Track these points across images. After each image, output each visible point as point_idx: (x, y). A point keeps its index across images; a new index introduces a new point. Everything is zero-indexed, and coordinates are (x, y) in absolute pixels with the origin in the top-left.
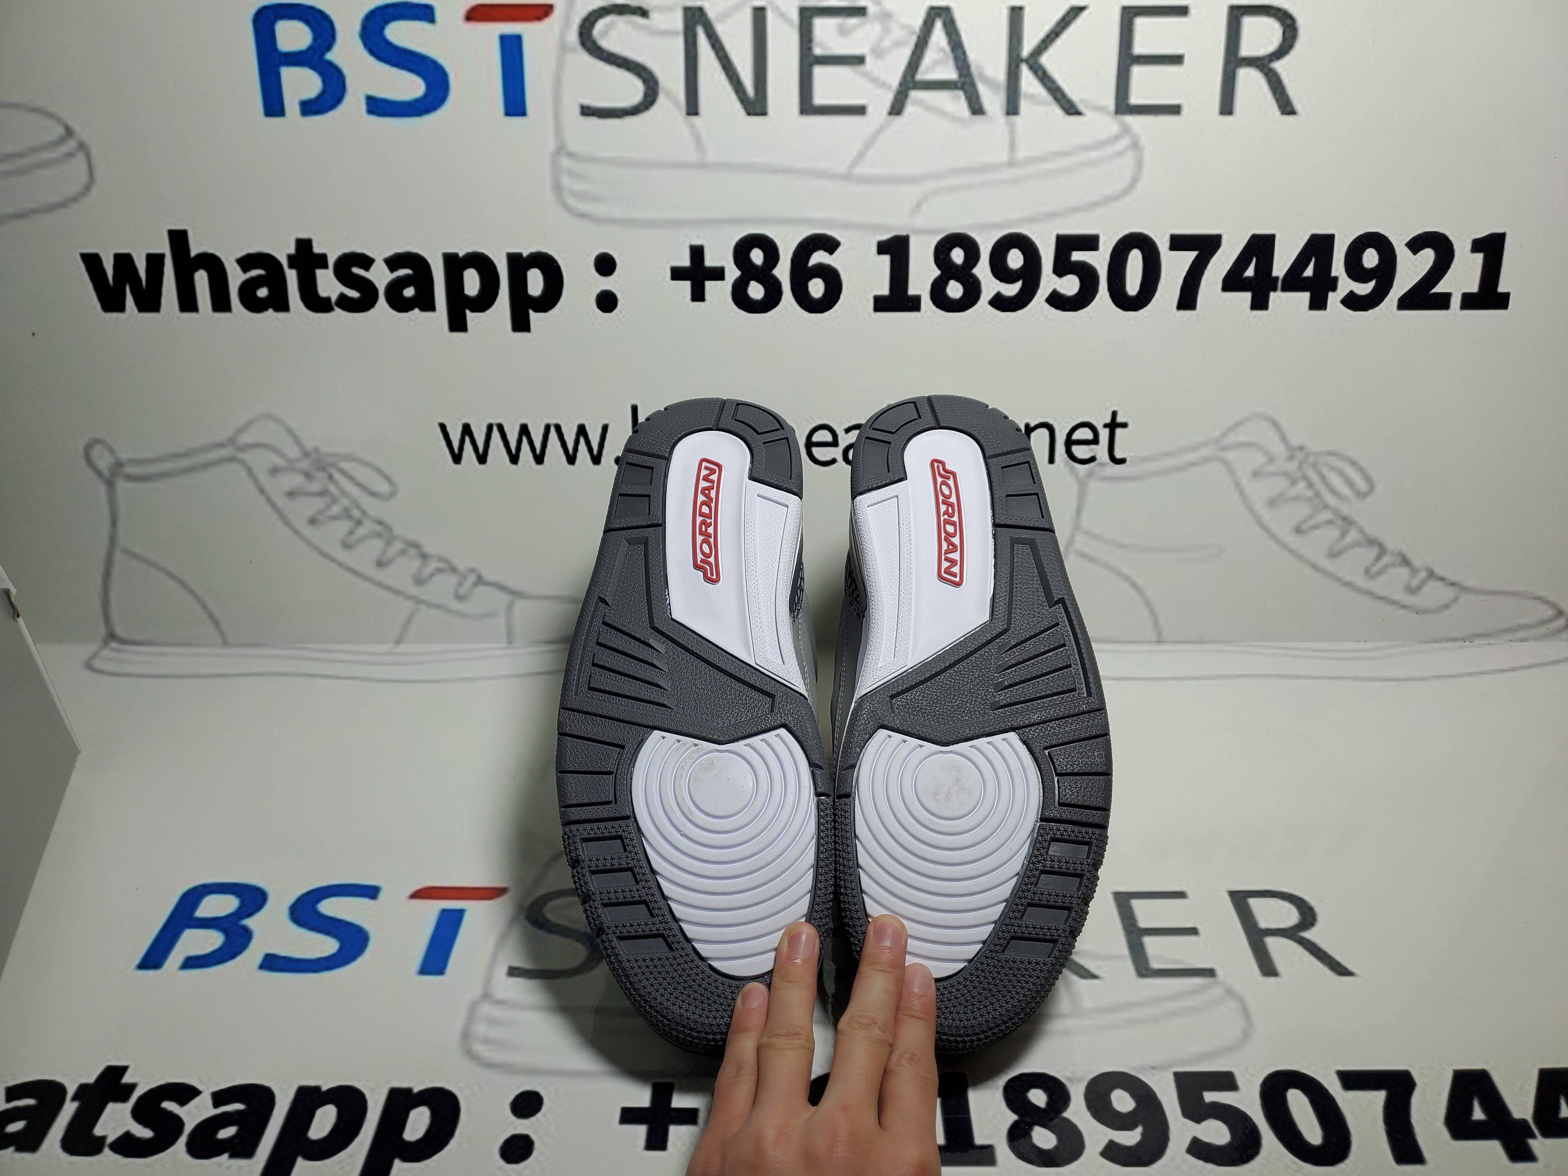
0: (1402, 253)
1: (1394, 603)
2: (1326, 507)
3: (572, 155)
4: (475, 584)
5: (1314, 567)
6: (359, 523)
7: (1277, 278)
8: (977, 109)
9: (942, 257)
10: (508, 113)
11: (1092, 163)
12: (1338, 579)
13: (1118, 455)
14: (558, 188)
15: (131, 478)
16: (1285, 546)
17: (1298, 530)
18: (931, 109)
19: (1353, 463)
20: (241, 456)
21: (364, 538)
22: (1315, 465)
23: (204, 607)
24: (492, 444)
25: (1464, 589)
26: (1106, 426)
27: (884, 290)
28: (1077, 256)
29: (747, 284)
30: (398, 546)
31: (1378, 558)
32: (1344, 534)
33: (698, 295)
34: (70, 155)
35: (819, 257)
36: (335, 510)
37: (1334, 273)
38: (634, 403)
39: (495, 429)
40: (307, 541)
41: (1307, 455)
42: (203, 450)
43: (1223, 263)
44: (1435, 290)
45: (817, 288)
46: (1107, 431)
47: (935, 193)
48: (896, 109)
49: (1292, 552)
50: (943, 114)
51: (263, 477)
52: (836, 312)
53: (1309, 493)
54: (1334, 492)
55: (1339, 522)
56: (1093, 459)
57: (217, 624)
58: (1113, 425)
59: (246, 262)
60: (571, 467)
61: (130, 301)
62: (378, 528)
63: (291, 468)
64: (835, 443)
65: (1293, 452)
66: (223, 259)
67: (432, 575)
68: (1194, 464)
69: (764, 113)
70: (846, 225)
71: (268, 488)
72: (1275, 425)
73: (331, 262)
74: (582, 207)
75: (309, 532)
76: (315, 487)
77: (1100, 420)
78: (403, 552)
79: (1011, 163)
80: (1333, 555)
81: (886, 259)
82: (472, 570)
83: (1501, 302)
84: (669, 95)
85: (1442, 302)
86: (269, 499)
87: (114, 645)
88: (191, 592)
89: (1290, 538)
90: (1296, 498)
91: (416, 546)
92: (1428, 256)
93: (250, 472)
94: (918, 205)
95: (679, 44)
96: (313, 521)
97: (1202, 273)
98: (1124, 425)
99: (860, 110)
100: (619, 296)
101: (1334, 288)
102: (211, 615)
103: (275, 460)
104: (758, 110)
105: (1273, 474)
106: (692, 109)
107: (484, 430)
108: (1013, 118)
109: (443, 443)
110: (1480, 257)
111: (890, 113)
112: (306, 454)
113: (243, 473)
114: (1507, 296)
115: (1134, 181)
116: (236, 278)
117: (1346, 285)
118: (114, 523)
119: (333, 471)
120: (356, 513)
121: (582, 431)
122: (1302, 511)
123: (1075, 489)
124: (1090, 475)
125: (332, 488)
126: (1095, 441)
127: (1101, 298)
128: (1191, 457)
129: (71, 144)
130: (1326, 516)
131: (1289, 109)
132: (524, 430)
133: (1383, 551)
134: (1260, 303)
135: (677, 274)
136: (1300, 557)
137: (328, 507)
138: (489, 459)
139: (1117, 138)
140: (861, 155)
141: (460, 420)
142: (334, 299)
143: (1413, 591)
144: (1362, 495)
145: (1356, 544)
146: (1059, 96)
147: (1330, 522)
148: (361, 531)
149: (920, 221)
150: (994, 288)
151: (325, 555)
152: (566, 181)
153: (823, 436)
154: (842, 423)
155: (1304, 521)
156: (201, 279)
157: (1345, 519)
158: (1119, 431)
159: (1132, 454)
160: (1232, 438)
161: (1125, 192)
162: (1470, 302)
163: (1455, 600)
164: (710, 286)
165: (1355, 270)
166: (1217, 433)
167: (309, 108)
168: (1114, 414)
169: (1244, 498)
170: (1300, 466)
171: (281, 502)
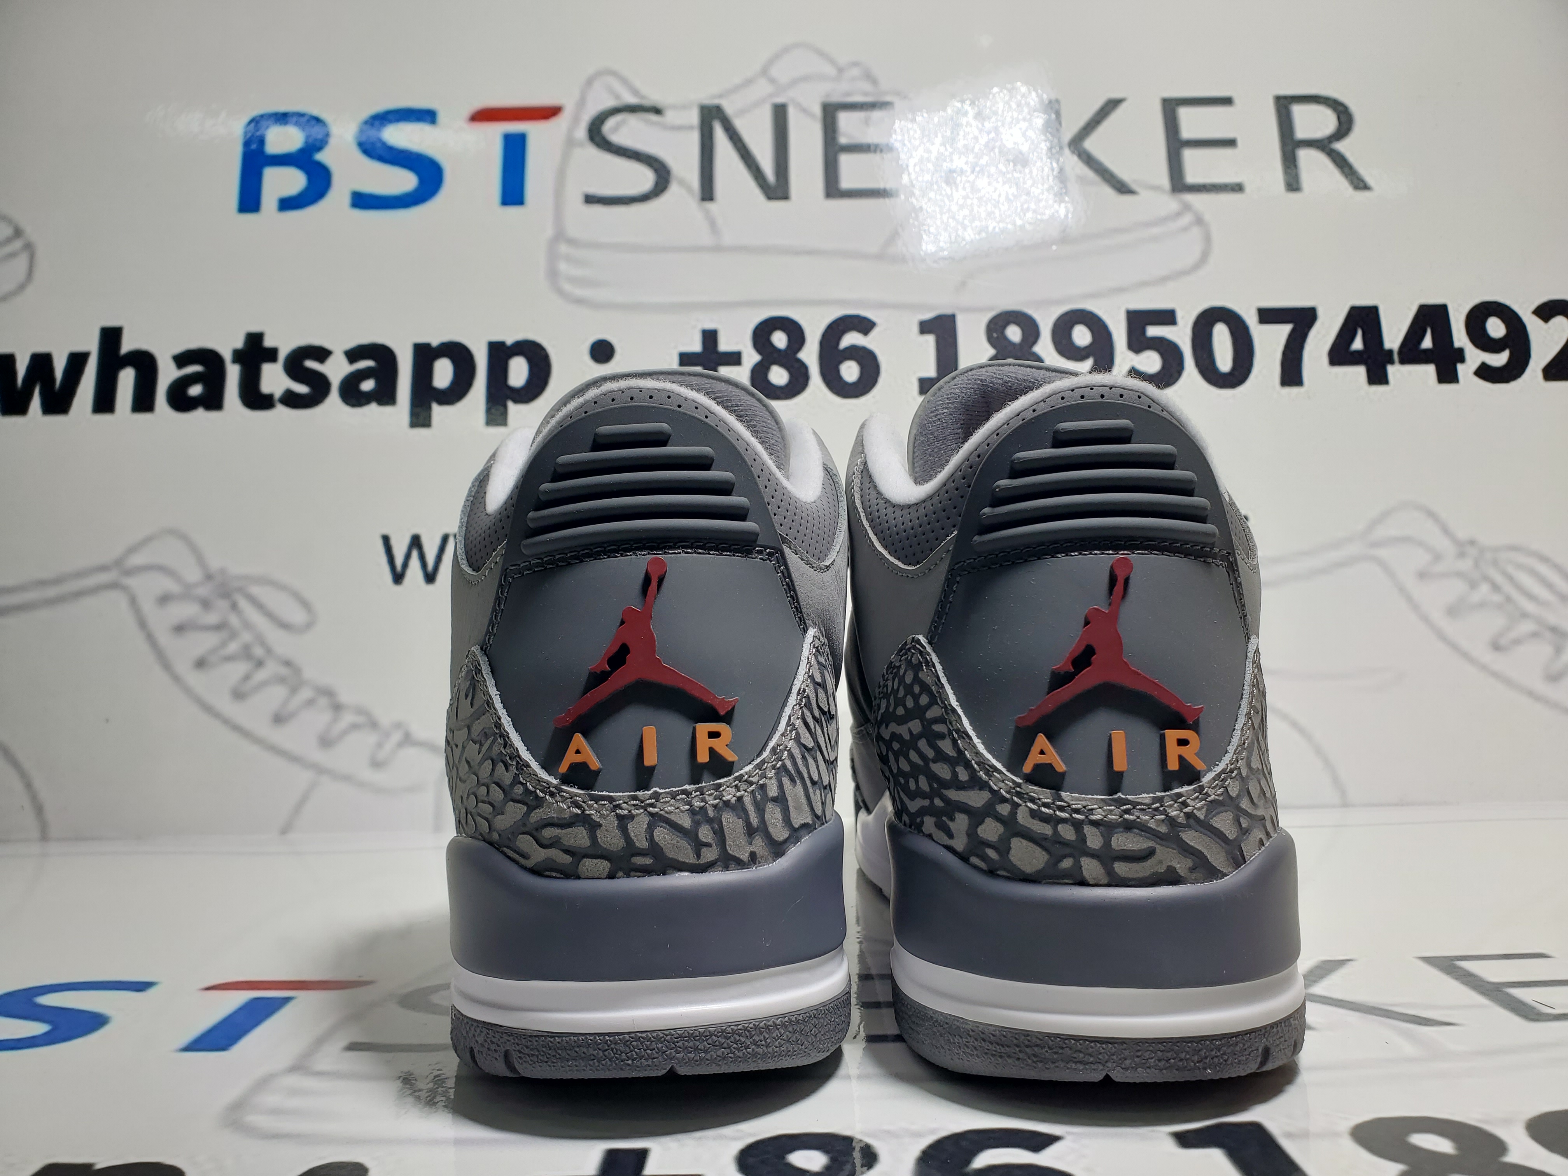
0: (1531, 322)
2: (1525, 615)
3: (572, 242)
4: (401, 745)
5: (1531, 694)
6: (260, 664)
7: (1391, 351)
9: (995, 335)
10: (504, 203)
11: (1154, 239)
14: (553, 274)
16: (1484, 668)
17: (1496, 647)
19: (1544, 559)
20: (126, 581)
21: (263, 685)
22: (1495, 563)
23: (29, 785)
24: (445, 560)
27: (930, 371)
28: (1153, 331)
29: (768, 369)
30: (306, 694)
32: (1558, 651)
34: (13, 255)
35: (850, 339)
36: (233, 647)
39: (452, 540)
40: (187, 690)
41: (1482, 550)
42: (80, 574)
43: (1324, 336)
45: (850, 371)
47: (980, 271)
49: (1496, 675)
51: (148, 607)
52: (874, 397)
53: (1497, 598)
54: (1531, 597)
55: (1548, 635)
57: (40, 813)
59: (181, 360)
61: (36, 403)
62: (283, 671)
63: (186, 595)
65: (1463, 547)
66: (157, 356)
67: (345, 733)
68: (1340, 567)
69: (785, 197)
70: (882, 306)
71: (151, 622)
72: (1431, 514)
73: (282, 355)
74: (579, 292)
75: (193, 679)
76: (212, 618)
78: (310, 702)
79: (1064, 238)
80: (1552, 678)
81: (930, 340)
82: (398, 725)
84: (682, 183)
86: (149, 640)
89: (1488, 657)
90: (1482, 605)
91: (328, 693)
92: (1561, 327)
93: (133, 602)
95: (694, 139)
96: (201, 664)
97: (1302, 346)
99: (891, 193)
101: (1462, 360)
102: (34, 799)
103: (169, 585)
104: (779, 195)
105: (1444, 575)
106: (707, 193)
107: (437, 541)
109: (383, 559)
112: (209, 577)
113: (124, 603)
115: (1205, 257)
116: (168, 375)
117: (1475, 357)
119: (238, 597)
120: (258, 651)
122: (1495, 622)
125: (234, 620)
127: (1189, 375)
128: (1333, 557)
129: (18, 244)
130: (1526, 627)
131: (1361, 185)
134: (1377, 377)
135: (687, 359)
136: (1508, 682)
137: (224, 644)
138: (436, 581)
139: (1178, 214)
140: (895, 236)
141: (408, 529)
142: (278, 395)
146: (1107, 176)
147: (1535, 635)
148: (261, 675)
149: (966, 299)
151: (207, 708)
152: (563, 267)
155: (1501, 635)
156: (127, 378)
157: (1554, 630)
160: (1382, 532)
161: (1198, 265)
165: (1482, 340)
166: (1360, 527)
167: (287, 204)
169: (1415, 607)
170: (1476, 564)
171: (165, 639)
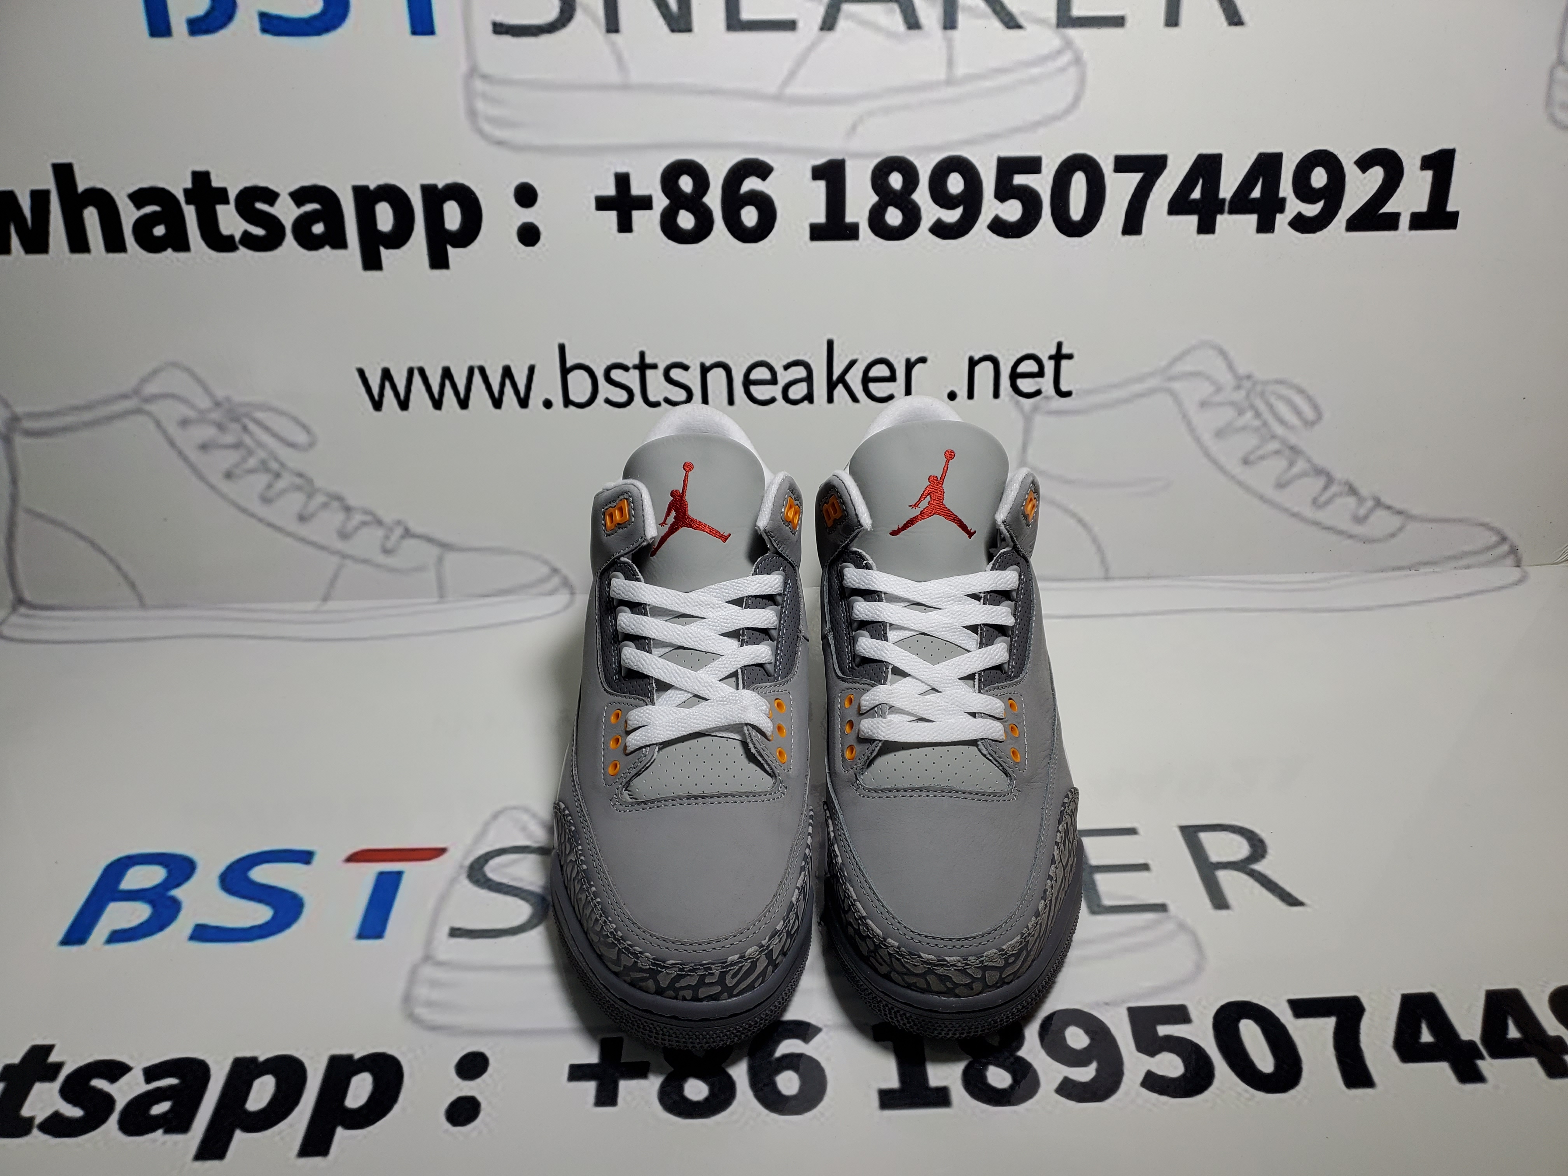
0: (1351, 171)
1: (1340, 533)
2: (1274, 437)
3: (485, 77)
4: (403, 537)
5: (1262, 498)
6: (278, 475)
7: (1224, 200)
8: (913, 23)
9: (879, 182)
10: (414, 32)
11: (1033, 80)
12: (1286, 510)
13: (1064, 388)
14: (472, 113)
15: (29, 433)
16: (1232, 478)
17: (1246, 462)
18: (865, 23)
19: (1301, 391)
20: (148, 407)
21: (283, 492)
22: (1262, 394)
23: (119, 568)
24: (413, 388)
25: (1410, 517)
26: (1051, 358)
27: (821, 218)
28: (1019, 180)
29: (676, 214)
30: (320, 499)
31: (1326, 488)
32: (1291, 464)
33: (625, 226)
35: (751, 184)
36: (252, 462)
37: (1281, 194)
38: (562, 341)
39: (416, 373)
40: (224, 496)
41: (1255, 384)
42: (106, 401)
43: (1169, 185)
44: (1384, 210)
45: (749, 216)
46: (1052, 362)
47: (871, 114)
48: (828, 24)
49: (1240, 483)
50: (876, 28)
51: (173, 429)
52: (770, 242)
53: (1257, 423)
54: (1282, 422)
55: (1287, 452)
56: (1038, 393)
57: (133, 585)
58: (1059, 357)
59: (139, 197)
60: (498, 411)
61: (15, 242)
62: (298, 481)
63: (202, 418)
64: (774, 381)
65: (1241, 380)
66: (113, 194)
67: (357, 529)
68: (1141, 395)
69: (689, 30)
70: (779, 150)
71: (179, 442)
72: (1223, 353)
73: (232, 196)
74: (501, 134)
75: (225, 486)
76: (229, 439)
77: (1045, 352)
78: (325, 505)
79: (950, 82)
80: (1281, 485)
81: (821, 185)
82: (399, 523)
83: (1450, 221)
84: (587, 10)
85: (1391, 222)
86: (180, 453)
87: (23, 610)
88: (104, 553)
89: (1237, 469)
90: (1244, 428)
91: (339, 498)
92: (1377, 174)
93: (158, 424)
94: (854, 127)
96: (229, 475)
97: (1148, 196)
98: (1070, 357)
99: (790, 25)
100: (541, 229)
101: (1282, 210)
102: (126, 577)
103: (185, 411)
104: (683, 26)
105: (1220, 404)
106: (612, 25)
107: (405, 374)
108: (950, 33)
109: (363, 390)
110: (1429, 174)
111: (822, 29)
112: (218, 404)
113: (151, 426)
114: (1456, 214)
115: (1077, 99)
116: (129, 215)
117: (1294, 206)
118: (14, 482)
119: (246, 421)
120: (274, 466)
121: (507, 372)
122: (1250, 441)
123: (1020, 424)
124: (1035, 409)
125: (247, 440)
126: (1041, 374)
127: (1044, 223)
128: (1137, 388)
130: (1274, 446)
131: (1236, 20)
132: (447, 374)
133: (1330, 480)
134: (1206, 227)
135: (602, 204)
136: (1247, 489)
137: (244, 460)
138: (411, 405)
139: (1059, 52)
140: (792, 74)
141: (378, 364)
142: (237, 237)
143: (1360, 520)
144: (1309, 424)
145: (1303, 474)
146: (998, 8)
147: (1277, 452)
148: (281, 484)
149: (855, 144)
150: (935, 215)
151: (244, 511)
152: (480, 105)
153: (761, 373)
154: (781, 359)
155: (1252, 452)
156: (91, 216)
157: (1292, 448)
158: (1064, 363)
159: (1078, 386)
160: (1179, 368)
161: (1068, 111)
162: (1419, 222)
163: (1401, 529)
164: (638, 216)
165: (1304, 191)
166: (1163, 363)
167: (197, 27)
168: (1059, 345)
169: (1191, 429)
170: (1248, 395)
171: (193, 455)
